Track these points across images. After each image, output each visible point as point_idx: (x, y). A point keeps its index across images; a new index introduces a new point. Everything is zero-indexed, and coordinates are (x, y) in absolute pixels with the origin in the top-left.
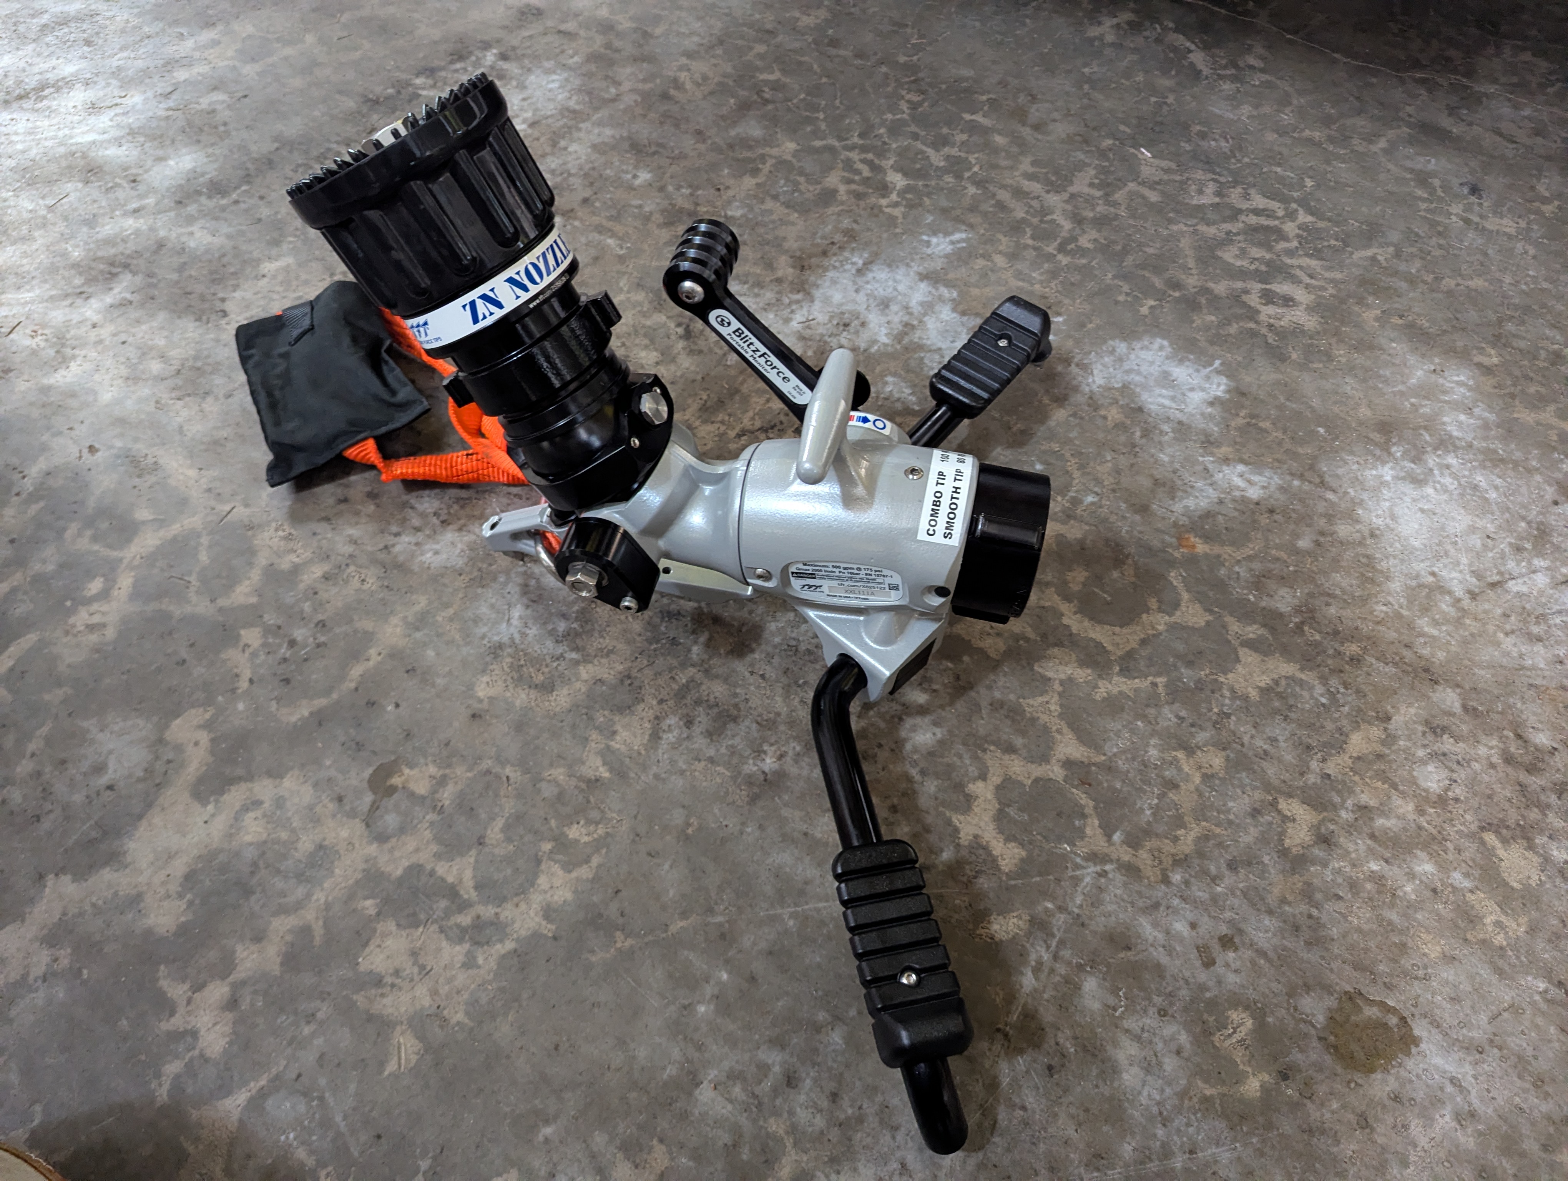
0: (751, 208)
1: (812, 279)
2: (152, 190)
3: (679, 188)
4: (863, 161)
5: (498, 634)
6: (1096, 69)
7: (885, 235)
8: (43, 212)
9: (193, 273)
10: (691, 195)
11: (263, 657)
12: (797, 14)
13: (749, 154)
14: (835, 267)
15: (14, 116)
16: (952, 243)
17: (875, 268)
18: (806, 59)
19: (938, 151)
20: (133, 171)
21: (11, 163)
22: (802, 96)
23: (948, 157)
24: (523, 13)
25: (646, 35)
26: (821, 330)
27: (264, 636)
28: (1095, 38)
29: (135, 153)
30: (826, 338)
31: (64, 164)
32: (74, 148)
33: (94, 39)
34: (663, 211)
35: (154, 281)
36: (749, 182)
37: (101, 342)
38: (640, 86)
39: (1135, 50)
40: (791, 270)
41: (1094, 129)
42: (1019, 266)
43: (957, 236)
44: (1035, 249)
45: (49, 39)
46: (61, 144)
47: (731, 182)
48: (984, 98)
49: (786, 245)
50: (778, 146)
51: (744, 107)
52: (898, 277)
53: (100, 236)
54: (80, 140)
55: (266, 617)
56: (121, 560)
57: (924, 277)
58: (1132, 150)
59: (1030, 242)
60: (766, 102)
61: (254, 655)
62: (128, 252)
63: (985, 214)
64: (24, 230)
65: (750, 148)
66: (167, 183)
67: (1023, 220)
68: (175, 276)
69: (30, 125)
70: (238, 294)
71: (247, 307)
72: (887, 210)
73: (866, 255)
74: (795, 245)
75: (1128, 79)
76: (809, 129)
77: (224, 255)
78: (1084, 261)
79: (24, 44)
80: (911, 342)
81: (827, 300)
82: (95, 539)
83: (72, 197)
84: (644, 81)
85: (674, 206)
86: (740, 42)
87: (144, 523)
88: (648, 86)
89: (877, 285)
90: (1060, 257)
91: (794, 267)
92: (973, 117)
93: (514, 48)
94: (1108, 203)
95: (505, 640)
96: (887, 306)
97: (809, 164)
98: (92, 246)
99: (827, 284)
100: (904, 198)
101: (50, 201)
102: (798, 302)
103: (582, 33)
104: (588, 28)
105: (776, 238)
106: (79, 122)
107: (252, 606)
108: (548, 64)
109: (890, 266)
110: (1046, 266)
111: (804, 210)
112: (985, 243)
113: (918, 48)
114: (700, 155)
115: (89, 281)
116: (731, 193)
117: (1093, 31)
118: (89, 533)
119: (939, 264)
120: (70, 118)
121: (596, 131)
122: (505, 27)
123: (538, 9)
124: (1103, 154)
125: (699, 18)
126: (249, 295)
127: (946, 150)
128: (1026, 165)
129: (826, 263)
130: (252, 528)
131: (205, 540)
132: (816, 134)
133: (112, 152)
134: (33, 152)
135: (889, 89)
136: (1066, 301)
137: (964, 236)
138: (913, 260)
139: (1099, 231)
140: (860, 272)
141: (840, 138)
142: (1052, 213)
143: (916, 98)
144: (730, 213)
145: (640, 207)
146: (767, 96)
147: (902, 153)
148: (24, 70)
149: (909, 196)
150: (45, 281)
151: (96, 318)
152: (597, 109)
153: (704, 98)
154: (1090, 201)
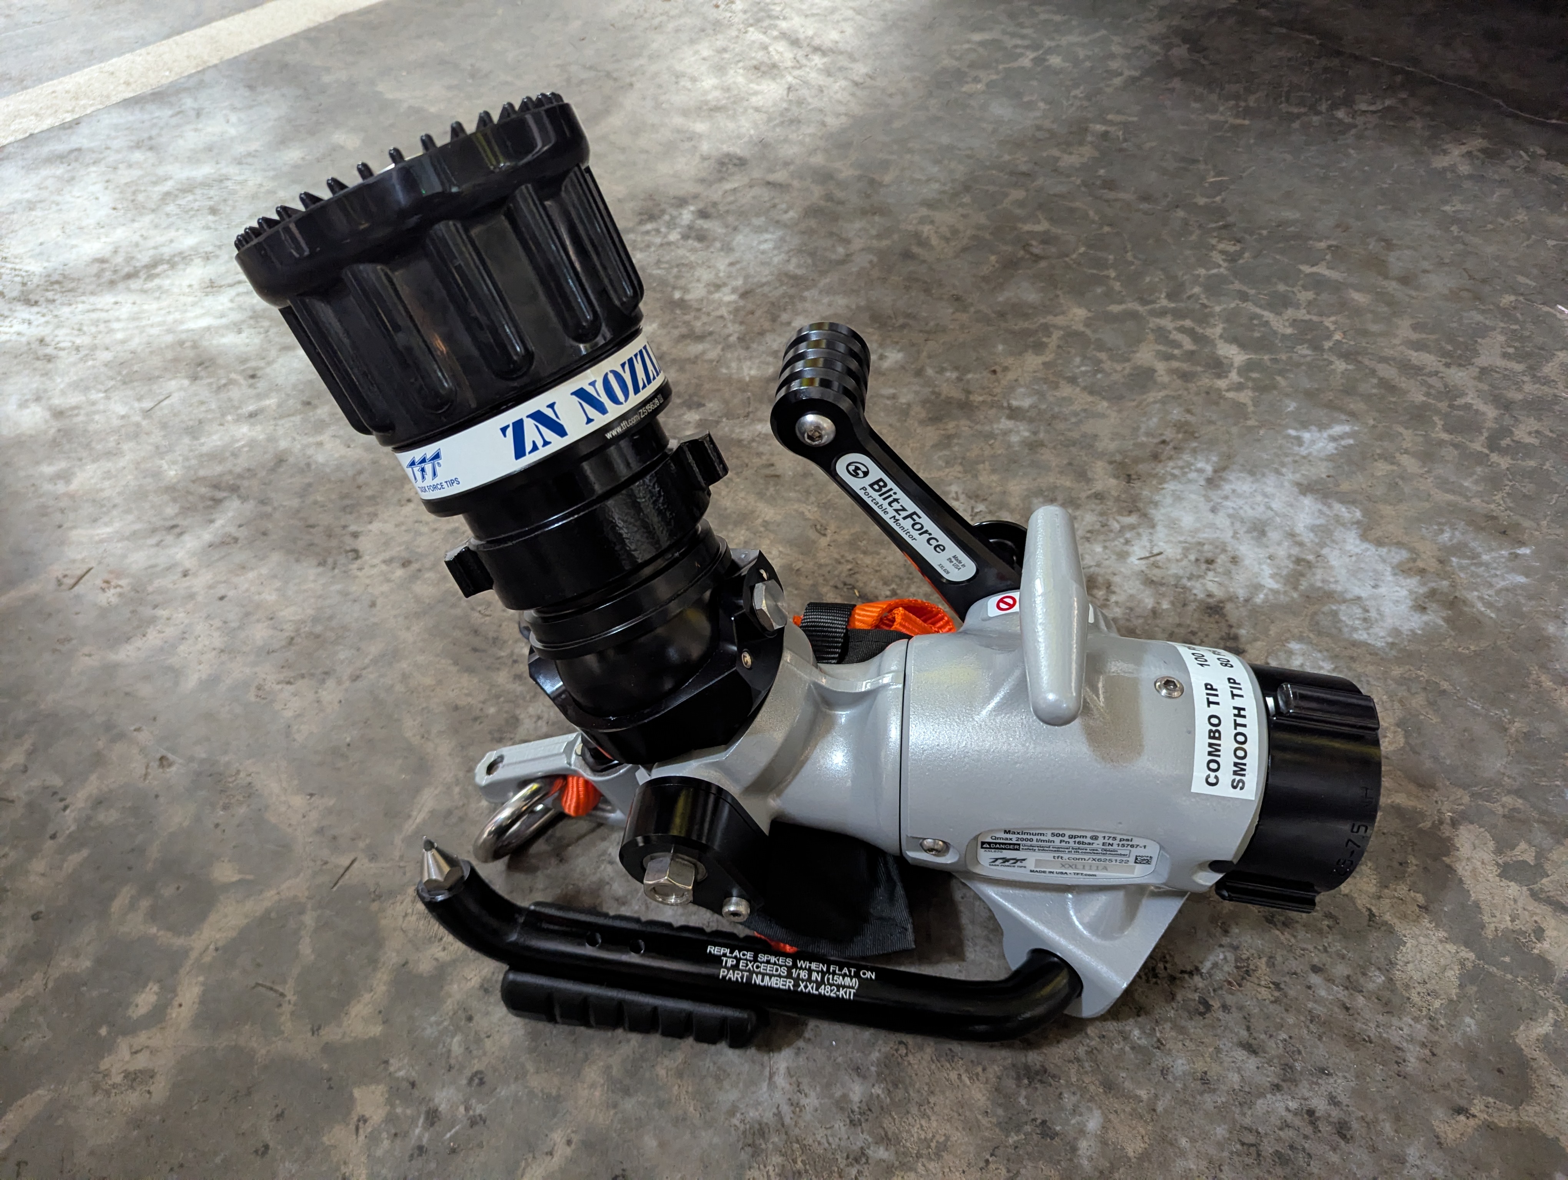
0: (1042, 395)
1: (1146, 493)
2: (275, 388)
3: (942, 371)
4: (1182, 330)
5: (758, 1103)
6: (1459, 207)
7: (1234, 430)
8: (137, 418)
9: (319, 498)
10: (959, 379)
11: (386, 1144)
12: (1055, 152)
13: (1026, 325)
14: (1174, 477)
15: (119, 298)
16: (1333, 439)
17: (1232, 477)
18: (1077, 204)
19: (1279, 314)
20: (253, 364)
21: (107, 356)
22: (1082, 250)
23: (1294, 323)
24: (722, 164)
25: (872, 182)
26: (1174, 570)
27: (390, 1102)
28: (1445, 169)
29: (257, 341)
30: (1184, 581)
31: (169, 355)
32: (184, 336)
33: (222, 207)
34: (924, 402)
35: (269, 509)
36: (1033, 361)
37: (192, 596)
38: (875, 243)
39: (1502, 182)
40: (1113, 482)
41: (1484, 281)
42: (1440, 470)
43: (1338, 429)
44: (1456, 446)
45: (171, 208)
46: (169, 331)
47: (1010, 361)
48: (1323, 245)
49: (1100, 446)
50: (1063, 313)
51: (1010, 265)
52: (1269, 490)
53: (204, 449)
54: (192, 325)
55: (394, 1064)
56: (185, 952)
57: (1306, 488)
58: (1546, 309)
59: (1445, 436)
60: (1037, 258)
61: (373, 1139)
62: (238, 470)
63: (1367, 398)
64: (111, 442)
65: (1026, 316)
66: (293, 379)
67: (1425, 406)
68: (295, 503)
69: (136, 309)
70: (375, 527)
71: (386, 544)
72: (1230, 395)
73: (1215, 459)
74: (1112, 446)
75: (1507, 218)
76: (1099, 290)
77: (360, 473)
78: (1532, 463)
79: (141, 214)
80: (1312, 586)
81: (1173, 525)
82: (153, 915)
83: (175, 399)
84: (879, 237)
85: (938, 395)
86: (992, 188)
87: (226, 887)
88: (885, 243)
89: (1241, 502)
90: (1494, 457)
91: (1117, 477)
92: (1314, 269)
93: (715, 204)
94: (1536, 379)
95: (768, 1116)
96: (1263, 533)
97: (1108, 335)
98: (194, 462)
99: (1169, 500)
100: (1248, 379)
101: (147, 404)
102: (1132, 527)
103: (796, 183)
104: (801, 178)
105: (1084, 436)
106: (194, 304)
107: (374, 1041)
108: (758, 221)
109: (1252, 473)
110: (1479, 469)
111: (1115, 397)
112: (1380, 438)
113: (1219, 188)
114: (962, 327)
115: (187, 510)
116: (1011, 376)
117: (1440, 162)
118: (145, 904)
119: (1322, 470)
120: (183, 299)
121: (826, 300)
122: (702, 181)
123: (740, 159)
124: (1506, 314)
125: (937, 162)
126: (389, 528)
127: (1290, 313)
128: (1404, 329)
129: (1160, 469)
130: (379, 897)
131: (309, 919)
132: (1110, 296)
133: (229, 340)
134: (134, 344)
135: (1194, 237)
136: (1527, 523)
137: (1347, 428)
138: (1283, 465)
139: (1540, 420)
140: (1212, 483)
141: (1144, 302)
142: (1463, 394)
143: (1232, 248)
144: (1015, 403)
145: (894, 397)
146: (1036, 251)
147: (1230, 318)
148: (137, 245)
149: (1254, 375)
150: (128, 511)
151: (189, 564)
152: (823, 273)
153: (957, 256)
154: (1509, 377)
